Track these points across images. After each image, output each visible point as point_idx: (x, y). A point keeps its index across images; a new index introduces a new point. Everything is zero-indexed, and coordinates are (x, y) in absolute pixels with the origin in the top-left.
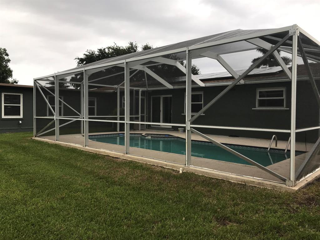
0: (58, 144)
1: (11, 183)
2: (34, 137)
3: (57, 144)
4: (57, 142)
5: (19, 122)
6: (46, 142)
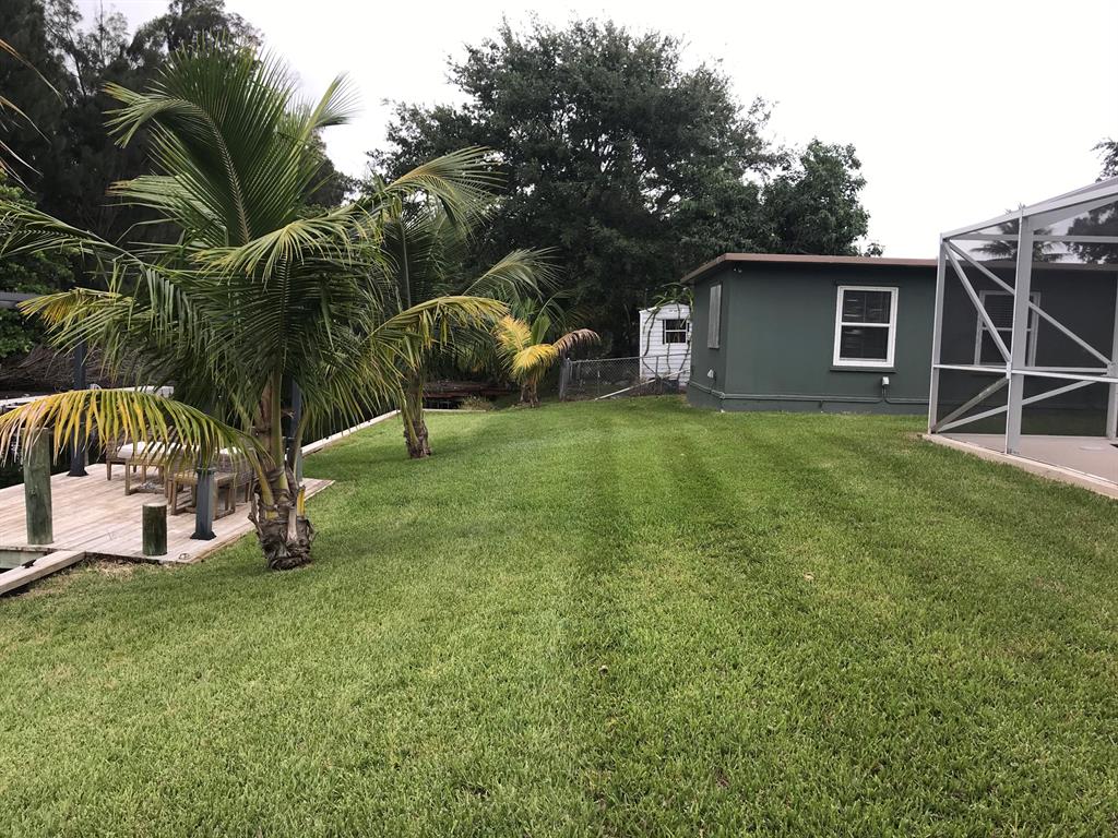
0: (1014, 464)
1: (864, 567)
2: (929, 432)
3: (1010, 466)
4: (1010, 457)
5: (882, 380)
6: (969, 454)
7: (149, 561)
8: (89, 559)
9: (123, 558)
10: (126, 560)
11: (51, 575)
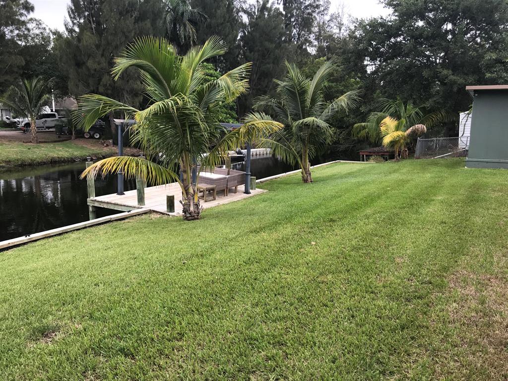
7: (167, 214)
8: (151, 212)
9: (160, 212)
10: (161, 213)
11: (135, 216)
